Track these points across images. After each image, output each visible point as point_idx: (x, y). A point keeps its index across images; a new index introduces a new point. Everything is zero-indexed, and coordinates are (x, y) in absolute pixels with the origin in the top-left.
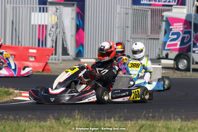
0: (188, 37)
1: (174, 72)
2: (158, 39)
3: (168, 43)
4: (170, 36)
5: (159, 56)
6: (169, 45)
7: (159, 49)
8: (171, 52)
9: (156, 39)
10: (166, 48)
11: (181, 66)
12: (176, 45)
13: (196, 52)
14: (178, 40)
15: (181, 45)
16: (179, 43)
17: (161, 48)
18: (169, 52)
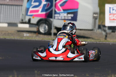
0: (48, 4)
1: (37, 35)
2: (22, 6)
3: (31, 9)
4: (32, 3)
5: (22, 20)
6: (32, 12)
7: (23, 15)
8: (33, 18)
9: (20, 5)
10: (29, 14)
11: (42, 30)
12: (38, 11)
13: (56, 18)
14: (40, 7)
15: (42, 11)
16: (40, 10)
17: (24, 13)
18: (31, 17)
